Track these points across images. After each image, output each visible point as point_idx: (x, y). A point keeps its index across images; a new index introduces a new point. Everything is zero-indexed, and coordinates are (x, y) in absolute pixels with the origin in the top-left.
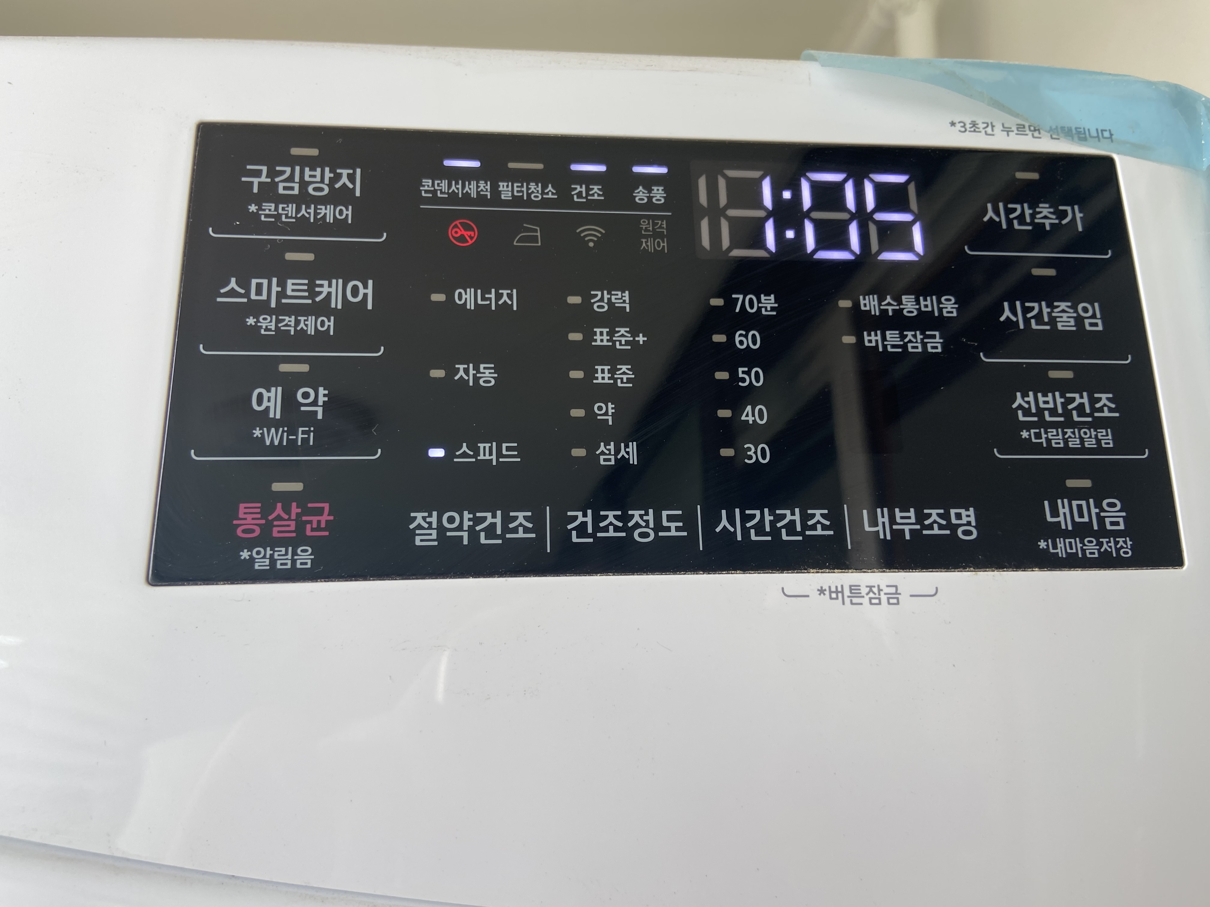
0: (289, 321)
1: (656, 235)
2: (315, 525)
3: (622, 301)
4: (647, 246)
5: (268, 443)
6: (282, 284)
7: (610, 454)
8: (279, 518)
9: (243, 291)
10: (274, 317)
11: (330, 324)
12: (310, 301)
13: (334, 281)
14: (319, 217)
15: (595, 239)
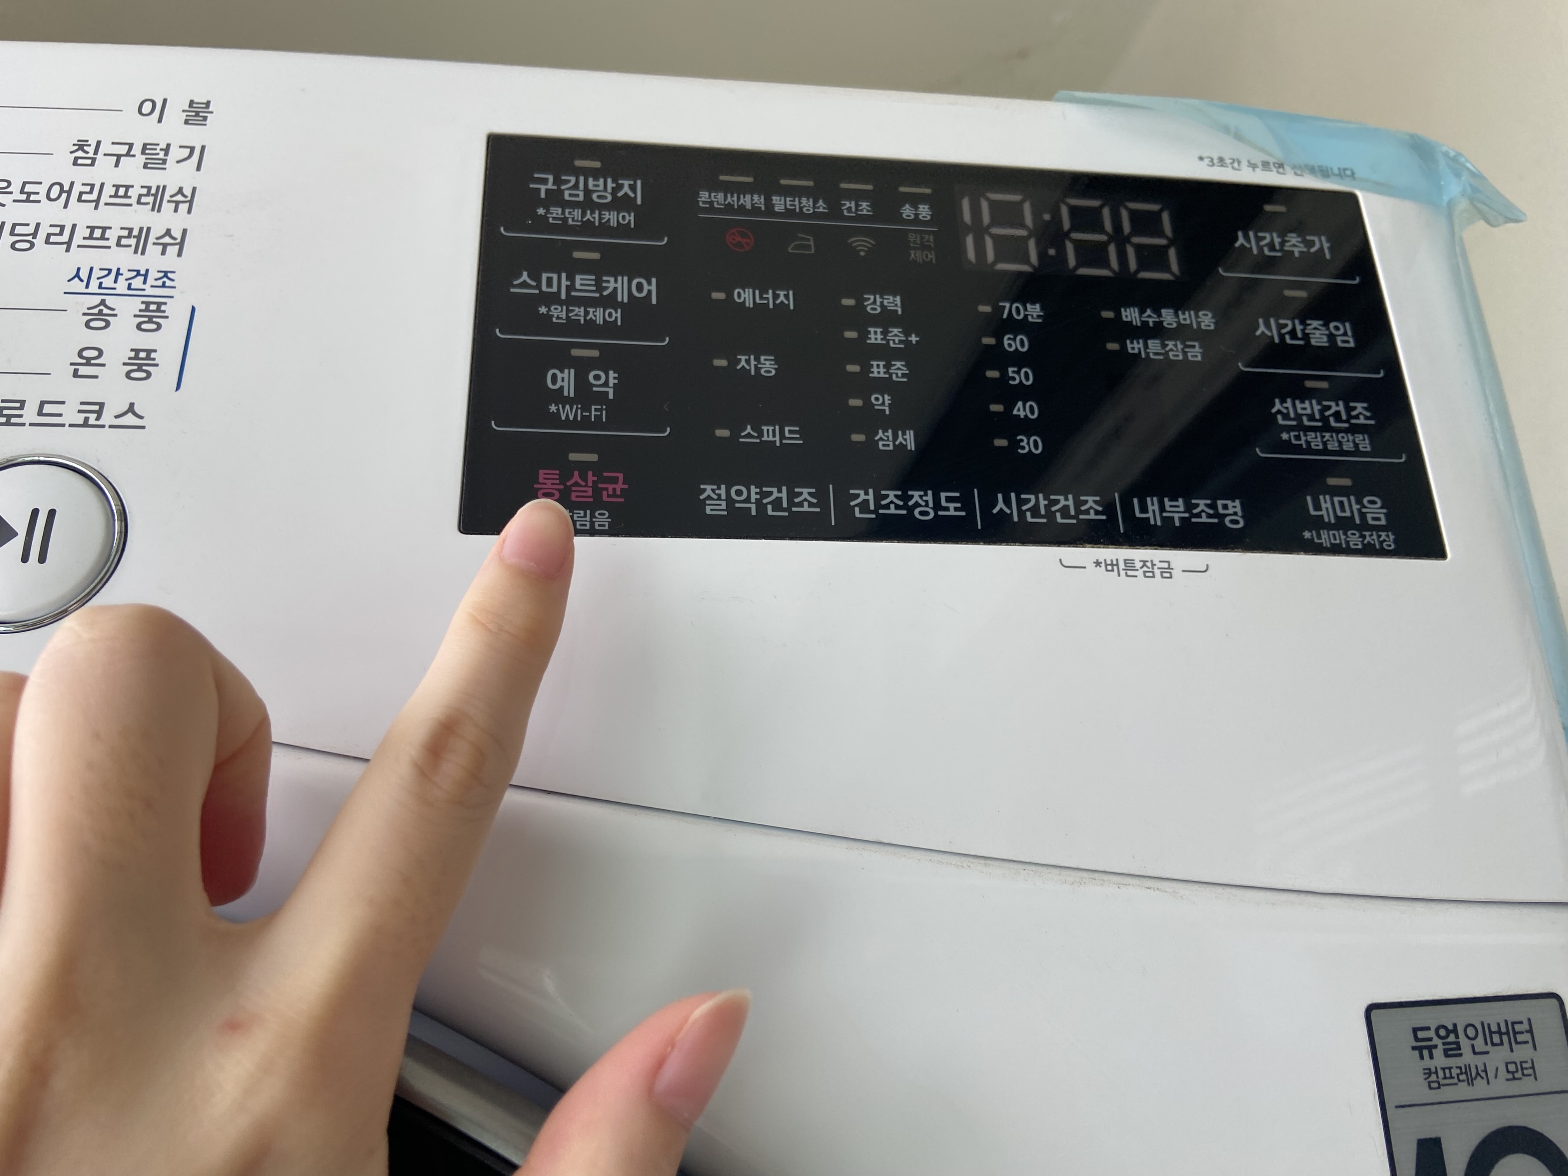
0: (580, 312)
1: (924, 247)
2: (611, 492)
3: (893, 305)
4: (916, 257)
5: (563, 418)
6: (571, 278)
7: (888, 440)
8: (576, 484)
9: (534, 284)
10: (564, 308)
11: (617, 315)
12: (597, 295)
13: (620, 278)
14: (603, 221)
15: (866, 249)
